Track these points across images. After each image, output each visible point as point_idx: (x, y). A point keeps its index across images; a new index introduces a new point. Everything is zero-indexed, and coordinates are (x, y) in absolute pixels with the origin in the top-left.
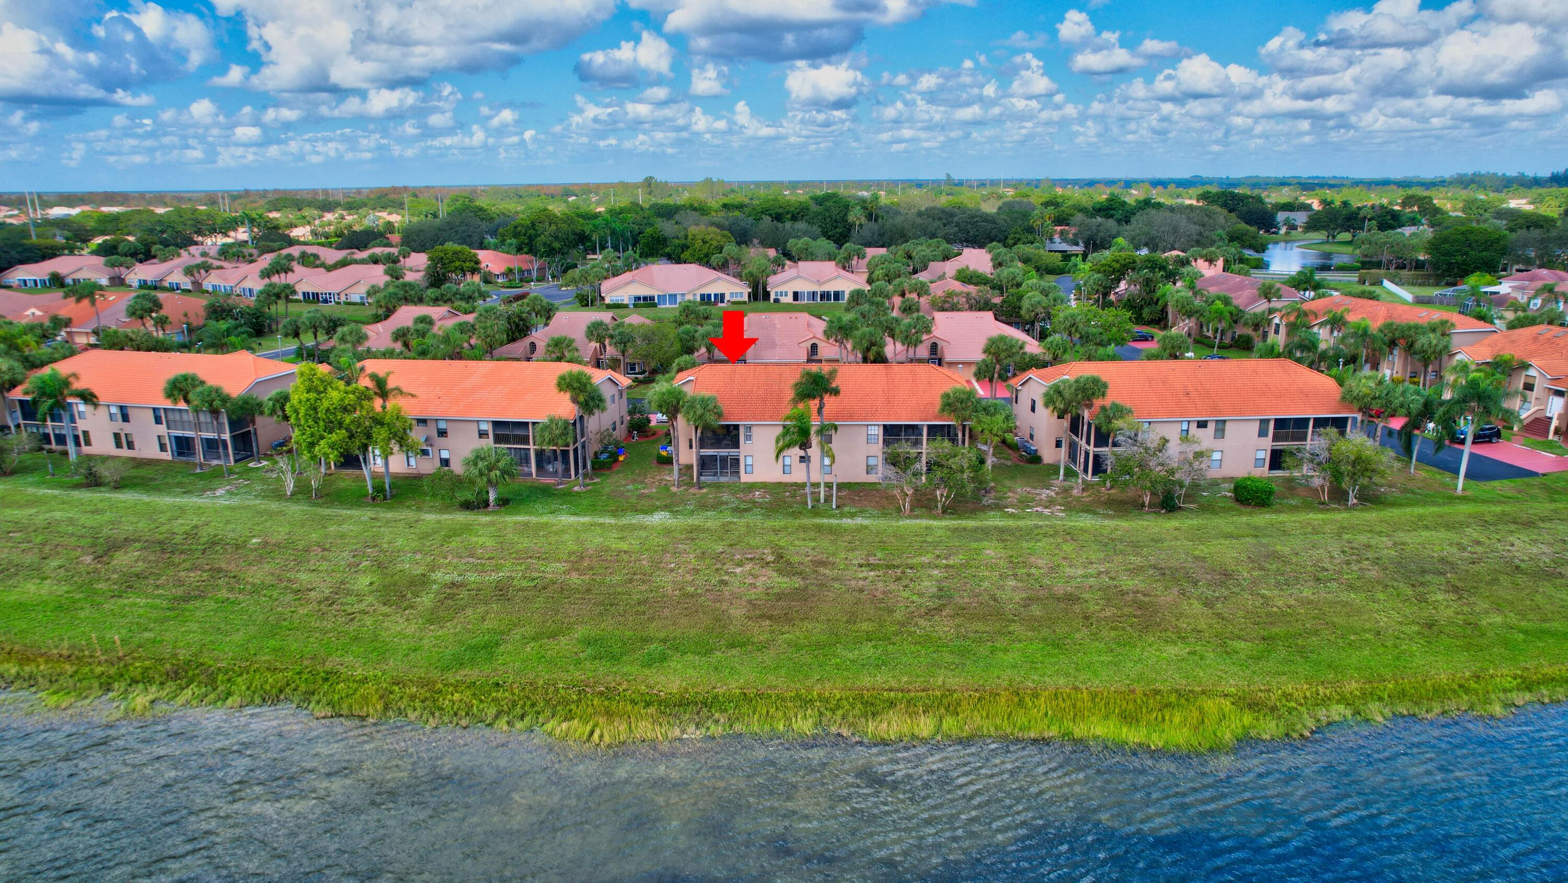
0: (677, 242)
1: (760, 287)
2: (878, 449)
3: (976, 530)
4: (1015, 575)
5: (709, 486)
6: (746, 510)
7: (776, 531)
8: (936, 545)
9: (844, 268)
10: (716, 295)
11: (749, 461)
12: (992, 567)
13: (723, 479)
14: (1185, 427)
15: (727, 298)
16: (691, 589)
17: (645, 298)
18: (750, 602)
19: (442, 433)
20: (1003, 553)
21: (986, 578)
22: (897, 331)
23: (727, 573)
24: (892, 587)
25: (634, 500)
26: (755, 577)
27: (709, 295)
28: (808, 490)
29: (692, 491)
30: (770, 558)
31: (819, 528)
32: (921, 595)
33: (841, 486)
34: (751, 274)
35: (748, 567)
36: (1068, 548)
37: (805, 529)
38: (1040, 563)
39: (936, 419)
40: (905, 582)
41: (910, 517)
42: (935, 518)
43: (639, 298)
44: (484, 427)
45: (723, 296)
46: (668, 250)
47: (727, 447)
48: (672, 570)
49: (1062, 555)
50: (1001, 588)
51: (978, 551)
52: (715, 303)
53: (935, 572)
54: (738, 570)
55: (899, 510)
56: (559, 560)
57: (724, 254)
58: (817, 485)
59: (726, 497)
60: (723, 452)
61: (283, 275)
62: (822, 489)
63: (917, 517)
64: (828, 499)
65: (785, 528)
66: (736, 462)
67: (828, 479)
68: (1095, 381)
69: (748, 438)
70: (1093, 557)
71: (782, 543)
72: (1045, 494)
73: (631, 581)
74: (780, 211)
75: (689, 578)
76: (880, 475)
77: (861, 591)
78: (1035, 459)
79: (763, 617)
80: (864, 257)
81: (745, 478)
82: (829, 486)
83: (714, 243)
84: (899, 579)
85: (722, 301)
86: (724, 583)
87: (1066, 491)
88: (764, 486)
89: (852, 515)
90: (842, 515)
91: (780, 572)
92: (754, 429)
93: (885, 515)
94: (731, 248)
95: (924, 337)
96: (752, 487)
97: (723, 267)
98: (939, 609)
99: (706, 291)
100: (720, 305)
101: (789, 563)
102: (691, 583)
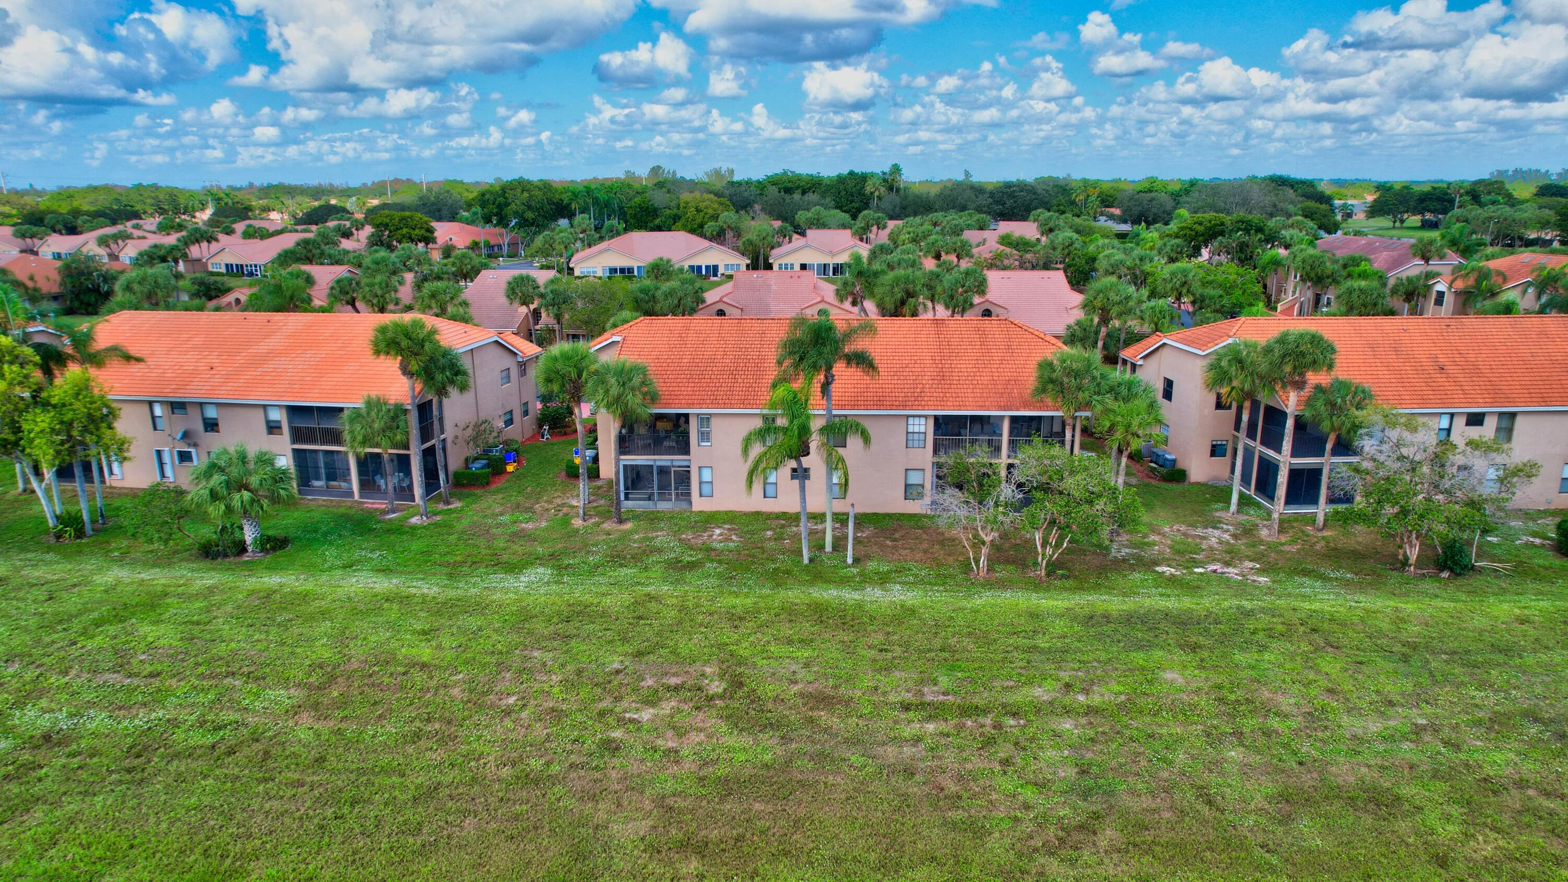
0: (668, 212)
1: (761, 258)
2: (925, 457)
3: (1129, 619)
4: (1238, 734)
5: (637, 517)
6: (691, 566)
7: (735, 619)
8: (1059, 655)
9: (861, 240)
10: (707, 267)
11: (707, 475)
12: (1185, 712)
13: (663, 506)
14: (1444, 423)
15: (721, 270)
16: (536, 764)
17: (622, 270)
18: (660, 800)
19: (212, 426)
20: (1200, 678)
21: (1179, 740)
22: (939, 289)
23: (622, 722)
24: (976, 763)
25: (500, 543)
26: (681, 733)
27: (700, 268)
28: (803, 527)
29: (607, 526)
30: (716, 687)
31: (819, 612)
32: (1041, 785)
33: (862, 520)
34: (750, 242)
35: (667, 707)
36: (1331, 665)
37: (791, 613)
38: (1286, 703)
39: (1026, 405)
40: (1004, 750)
41: (991, 584)
42: (1037, 586)
43: (615, 270)
44: (276, 415)
45: (716, 268)
46: (657, 221)
47: (670, 451)
48: (508, 712)
49: (1324, 682)
50: (1216, 765)
51: (1149, 675)
52: (707, 277)
53: (1067, 725)
54: (646, 715)
55: (966, 568)
56: (285, 683)
57: (720, 223)
58: (819, 517)
59: (662, 538)
60: (662, 460)
61: (204, 245)
62: (829, 525)
63: (1002, 585)
64: (839, 544)
65: (755, 612)
66: (684, 478)
67: (840, 506)
68: (1316, 340)
69: (705, 436)
70: (1392, 689)
71: (743, 650)
72: (1214, 537)
73: (417, 736)
74: (790, 185)
75: (539, 731)
76: (927, 500)
77: (910, 772)
78: (1176, 475)
79: (685, 846)
80: (885, 227)
81: (699, 504)
82: (841, 519)
83: (710, 211)
84: (989, 742)
85: (715, 275)
86: (611, 747)
87: (1248, 531)
88: (731, 518)
89: (883, 580)
90: (865, 580)
91: (734, 720)
92: (714, 421)
93: (943, 580)
94: (728, 216)
95: (977, 300)
96: (710, 520)
97: (718, 237)
98: (1089, 827)
99: (695, 262)
100: (712, 279)
101: (754, 698)
102: (541, 748)
